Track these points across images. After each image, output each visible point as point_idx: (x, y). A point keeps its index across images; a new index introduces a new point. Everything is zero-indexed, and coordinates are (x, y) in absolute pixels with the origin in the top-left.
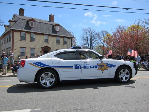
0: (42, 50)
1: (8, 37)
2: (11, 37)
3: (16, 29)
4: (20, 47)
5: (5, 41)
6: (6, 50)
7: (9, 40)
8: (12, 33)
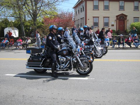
0: (117, 19)
2: (84, 7)
4: (94, 17)
5: (79, 10)
6: (80, 19)
8: (85, 2)
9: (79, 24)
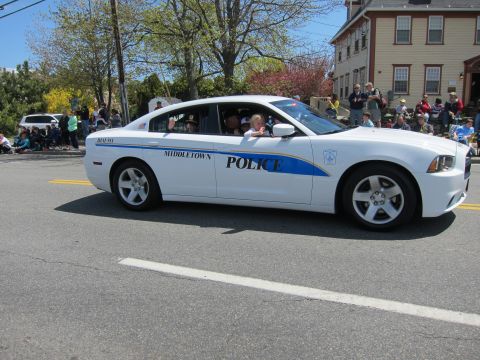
0: (466, 71)
1: (357, 35)
2: (368, 37)
3: (382, 8)
4: (395, 66)
5: (348, 48)
6: (351, 76)
7: (360, 44)
8: (370, 23)
9: (347, 89)
